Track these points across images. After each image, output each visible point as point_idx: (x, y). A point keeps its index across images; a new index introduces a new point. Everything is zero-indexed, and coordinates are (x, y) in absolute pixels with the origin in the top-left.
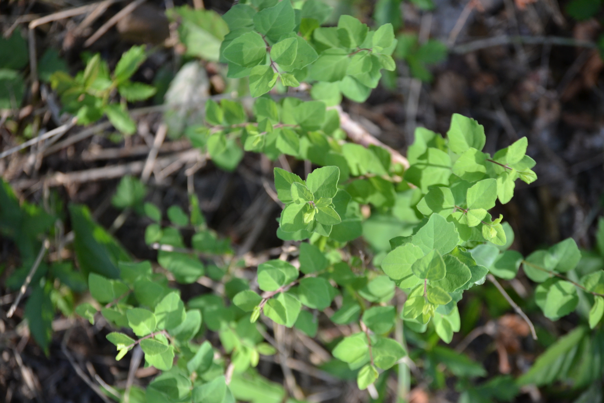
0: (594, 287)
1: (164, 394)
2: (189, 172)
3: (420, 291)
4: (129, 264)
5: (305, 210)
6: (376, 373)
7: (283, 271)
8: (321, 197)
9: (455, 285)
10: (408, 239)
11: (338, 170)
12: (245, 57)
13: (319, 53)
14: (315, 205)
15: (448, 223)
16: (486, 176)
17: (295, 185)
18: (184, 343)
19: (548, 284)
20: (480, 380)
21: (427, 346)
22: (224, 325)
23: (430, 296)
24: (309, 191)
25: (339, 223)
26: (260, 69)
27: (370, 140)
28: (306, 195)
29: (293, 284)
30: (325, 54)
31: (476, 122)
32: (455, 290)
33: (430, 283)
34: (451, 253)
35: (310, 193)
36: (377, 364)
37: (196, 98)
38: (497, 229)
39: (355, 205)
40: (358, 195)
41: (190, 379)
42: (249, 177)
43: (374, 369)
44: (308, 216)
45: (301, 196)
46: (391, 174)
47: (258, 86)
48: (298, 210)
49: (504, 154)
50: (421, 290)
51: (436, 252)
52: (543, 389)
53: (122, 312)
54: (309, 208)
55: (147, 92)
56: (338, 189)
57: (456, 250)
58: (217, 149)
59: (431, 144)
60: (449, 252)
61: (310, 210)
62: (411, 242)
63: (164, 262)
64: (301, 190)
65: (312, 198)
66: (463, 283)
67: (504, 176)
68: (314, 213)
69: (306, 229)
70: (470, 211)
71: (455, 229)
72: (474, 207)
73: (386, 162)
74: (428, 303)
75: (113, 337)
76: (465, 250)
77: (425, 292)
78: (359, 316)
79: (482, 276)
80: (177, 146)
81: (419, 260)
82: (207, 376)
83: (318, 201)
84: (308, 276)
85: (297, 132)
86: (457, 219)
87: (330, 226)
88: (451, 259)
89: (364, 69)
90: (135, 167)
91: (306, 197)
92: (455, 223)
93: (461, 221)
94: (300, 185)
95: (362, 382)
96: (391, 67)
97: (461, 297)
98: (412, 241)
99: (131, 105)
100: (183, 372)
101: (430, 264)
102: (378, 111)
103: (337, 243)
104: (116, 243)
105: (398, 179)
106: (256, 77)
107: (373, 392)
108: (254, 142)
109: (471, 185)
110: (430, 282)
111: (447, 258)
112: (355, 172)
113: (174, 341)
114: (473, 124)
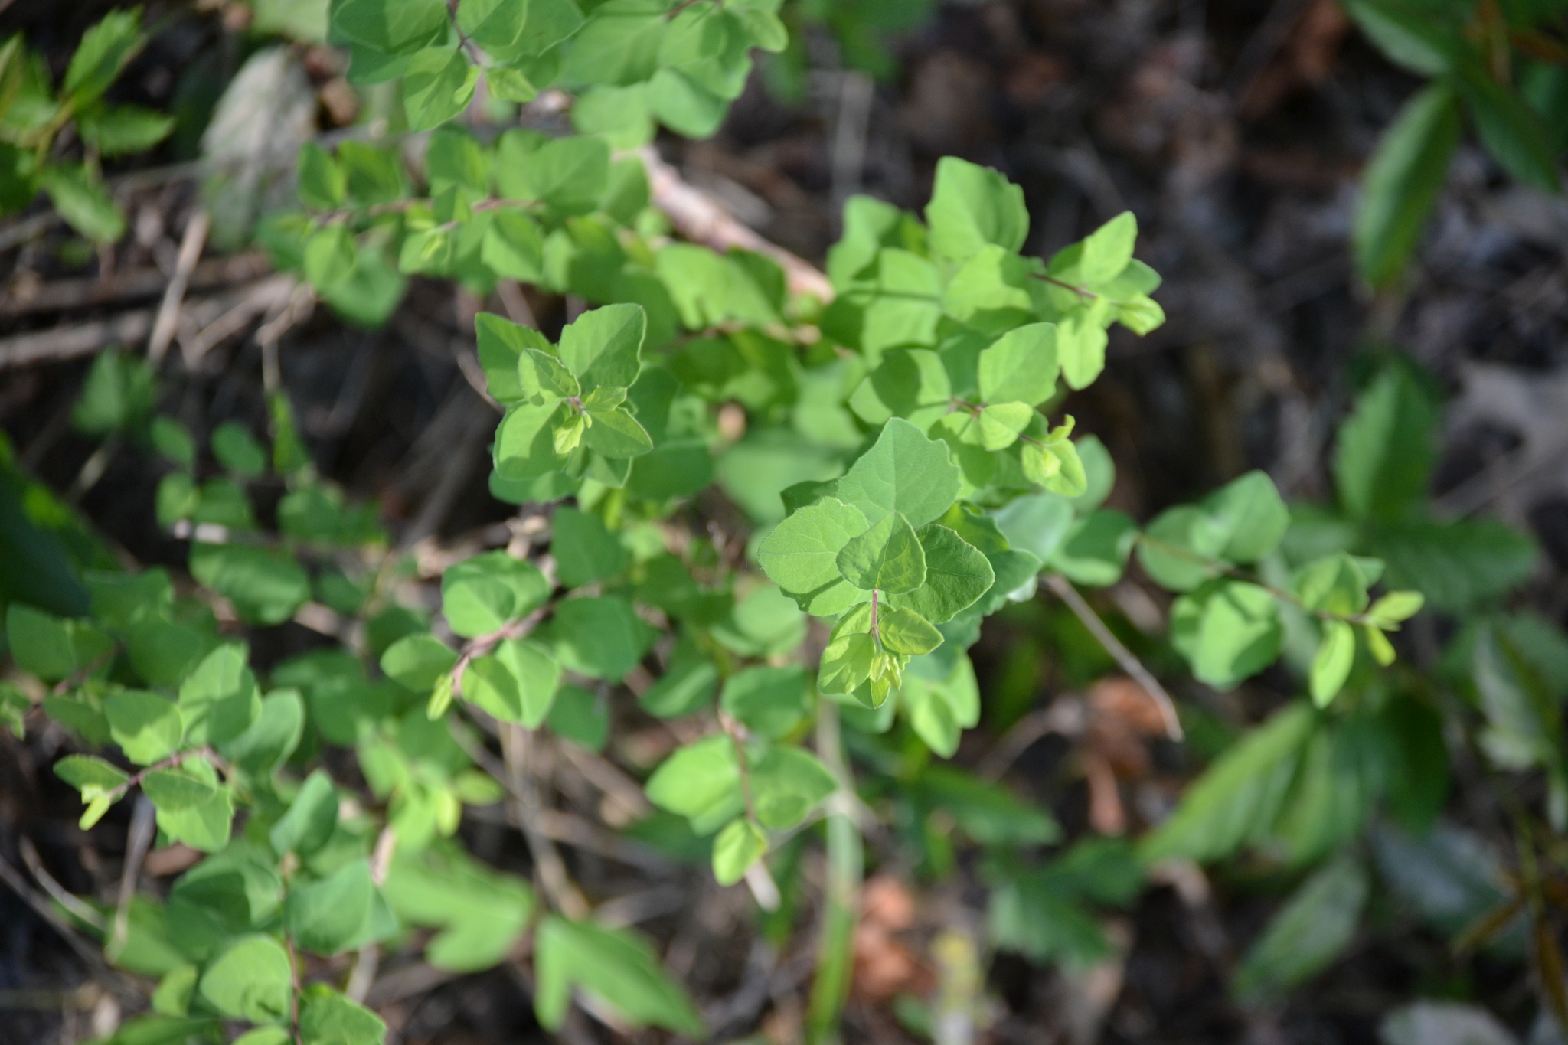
0: (1322, 600)
1: (213, 915)
2: (267, 335)
3: (861, 622)
4: (110, 579)
5: (558, 419)
6: (759, 841)
7: (511, 582)
8: (598, 386)
9: (952, 602)
10: (829, 487)
11: (641, 314)
12: (392, 26)
13: (587, 12)
14: (582, 407)
15: (931, 442)
16: (1030, 318)
17: (529, 356)
18: (262, 779)
19: (1204, 592)
20: (1048, 853)
21: (900, 766)
22: (365, 730)
23: (889, 633)
24: (566, 370)
25: (647, 452)
26: (433, 58)
27: (734, 235)
28: (558, 382)
29: (536, 615)
30: (602, 15)
31: (1003, 179)
32: (953, 617)
33: (889, 601)
34: (942, 519)
35: (569, 376)
36: (765, 818)
37: (280, 143)
38: (1059, 453)
39: (696, 405)
40: (700, 378)
41: (278, 874)
42: (427, 344)
43: (757, 831)
44: (565, 437)
45: (546, 384)
46: (790, 323)
47: (427, 102)
48: (539, 423)
49: (1075, 259)
50: (864, 619)
51: (898, 516)
52: (1213, 869)
53: (95, 704)
54: (568, 415)
55: (152, 130)
56: (643, 366)
57: (956, 512)
58: (332, 271)
59: (891, 239)
60: (936, 517)
61: (570, 419)
62: (834, 496)
63: (206, 570)
64: (545, 368)
65: (576, 388)
66: (975, 596)
67: (1077, 315)
68: (580, 427)
69: (562, 471)
70: (988, 408)
71: (951, 460)
72: (998, 399)
73: (775, 290)
74: (882, 650)
75: (71, 767)
76: (979, 512)
77: (873, 622)
78: (714, 692)
79: (1026, 577)
80: (238, 267)
81: (855, 541)
82: (324, 861)
83: (591, 397)
84: (577, 594)
85: (538, 219)
86: (957, 430)
87: (627, 461)
88: (941, 536)
89: (706, 49)
90: (131, 326)
91: (559, 387)
92: (949, 443)
93: (967, 437)
94: (541, 354)
95: (725, 866)
96: (776, 40)
97: (974, 635)
98: (837, 493)
99: (114, 166)
100: (260, 854)
101: (884, 549)
102: (762, 162)
103: (650, 506)
104: (82, 526)
105: (809, 335)
106: (423, 79)
107: (764, 891)
108: (423, 248)
109: (986, 342)
110: (887, 596)
111: (930, 534)
112: (692, 319)
113: (235, 776)
114: (993, 183)
